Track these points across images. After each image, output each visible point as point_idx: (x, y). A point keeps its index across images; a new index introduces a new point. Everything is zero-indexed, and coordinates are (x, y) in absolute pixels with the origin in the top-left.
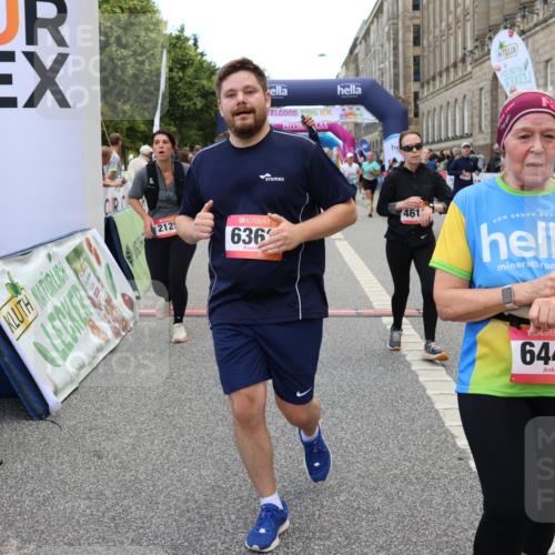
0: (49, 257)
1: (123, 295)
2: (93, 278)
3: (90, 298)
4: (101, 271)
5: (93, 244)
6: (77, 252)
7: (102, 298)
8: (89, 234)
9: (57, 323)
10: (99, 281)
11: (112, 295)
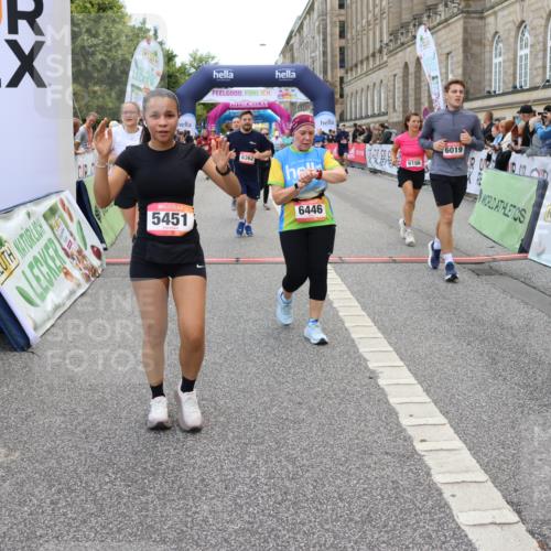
0: (29, 215)
1: (93, 247)
2: (66, 233)
3: (64, 249)
4: (74, 227)
5: (66, 203)
6: (53, 211)
7: (74, 249)
8: (62, 196)
9: (36, 271)
10: (72, 235)
11: (82, 247)
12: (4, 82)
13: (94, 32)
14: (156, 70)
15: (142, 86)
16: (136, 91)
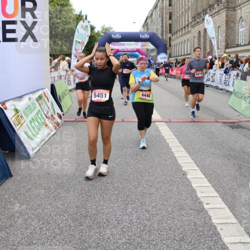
0: (30, 99)
1: (58, 114)
2: (46, 107)
3: (45, 115)
4: (49, 104)
5: (46, 94)
6: (40, 97)
7: (49, 115)
8: (45, 90)
9: (33, 124)
10: (48, 108)
11: (53, 114)
12: (19, 40)
13: (58, 17)
14: (87, 34)
15: (80, 41)
16: (78, 43)
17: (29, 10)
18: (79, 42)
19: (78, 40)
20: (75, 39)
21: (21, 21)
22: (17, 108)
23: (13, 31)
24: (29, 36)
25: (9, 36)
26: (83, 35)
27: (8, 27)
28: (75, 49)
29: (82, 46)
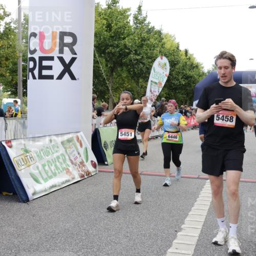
0: (51, 141)
1: (92, 161)
2: (76, 153)
3: (71, 160)
4: (82, 151)
5: (80, 138)
6: (69, 141)
7: (79, 160)
8: (79, 134)
9: (47, 168)
10: (79, 154)
11: (85, 161)
12: (55, 77)
14: (165, 73)
15: (157, 81)
16: (154, 84)
17: (67, 45)
18: (156, 83)
19: (154, 80)
20: (151, 79)
21: (58, 57)
22: (27, 148)
23: (50, 68)
24: (67, 74)
25: (45, 72)
26: (160, 74)
27: (45, 63)
28: (151, 91)
29: (159, 87)
